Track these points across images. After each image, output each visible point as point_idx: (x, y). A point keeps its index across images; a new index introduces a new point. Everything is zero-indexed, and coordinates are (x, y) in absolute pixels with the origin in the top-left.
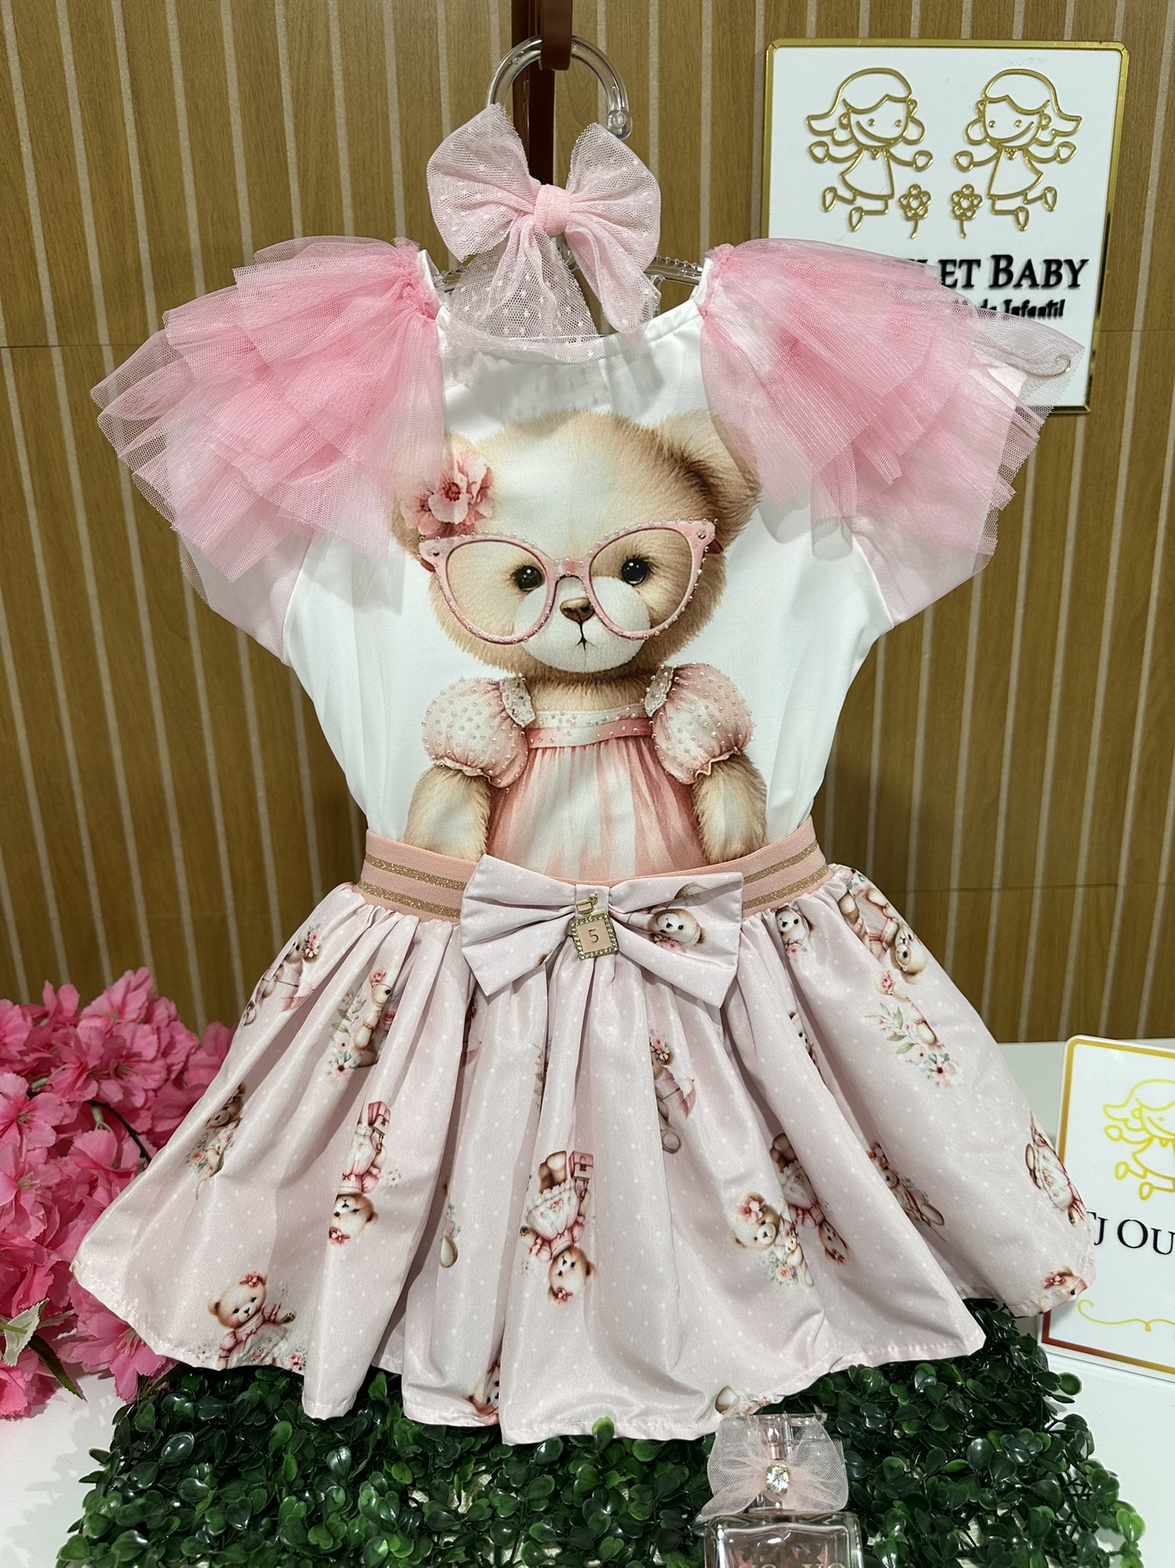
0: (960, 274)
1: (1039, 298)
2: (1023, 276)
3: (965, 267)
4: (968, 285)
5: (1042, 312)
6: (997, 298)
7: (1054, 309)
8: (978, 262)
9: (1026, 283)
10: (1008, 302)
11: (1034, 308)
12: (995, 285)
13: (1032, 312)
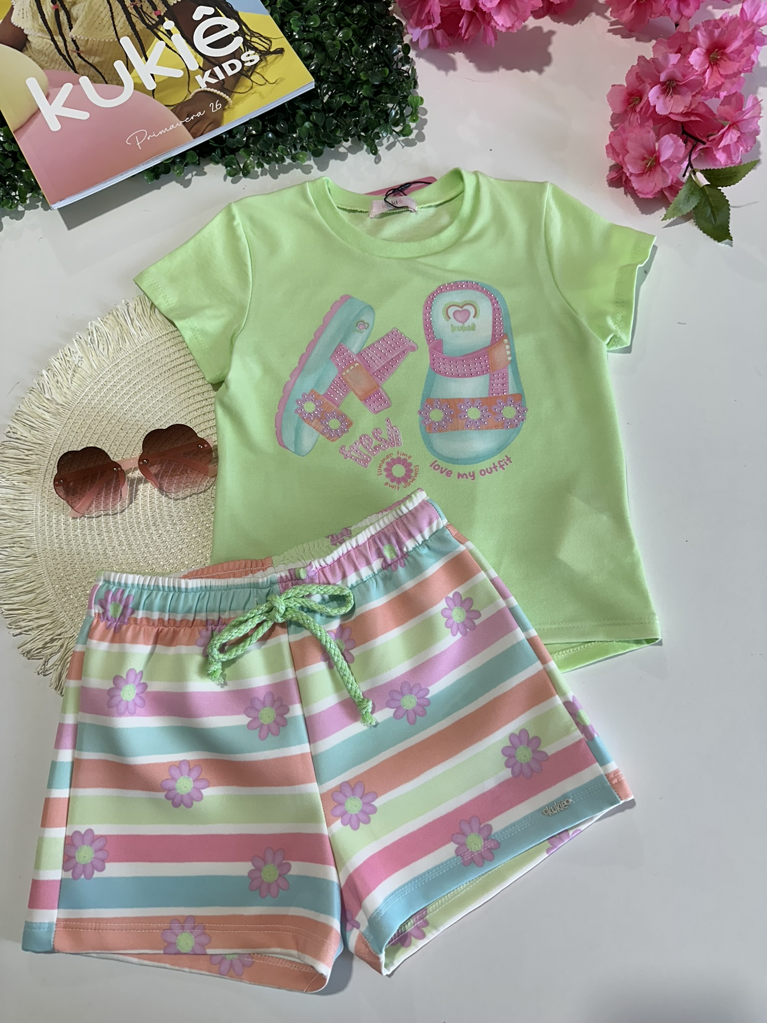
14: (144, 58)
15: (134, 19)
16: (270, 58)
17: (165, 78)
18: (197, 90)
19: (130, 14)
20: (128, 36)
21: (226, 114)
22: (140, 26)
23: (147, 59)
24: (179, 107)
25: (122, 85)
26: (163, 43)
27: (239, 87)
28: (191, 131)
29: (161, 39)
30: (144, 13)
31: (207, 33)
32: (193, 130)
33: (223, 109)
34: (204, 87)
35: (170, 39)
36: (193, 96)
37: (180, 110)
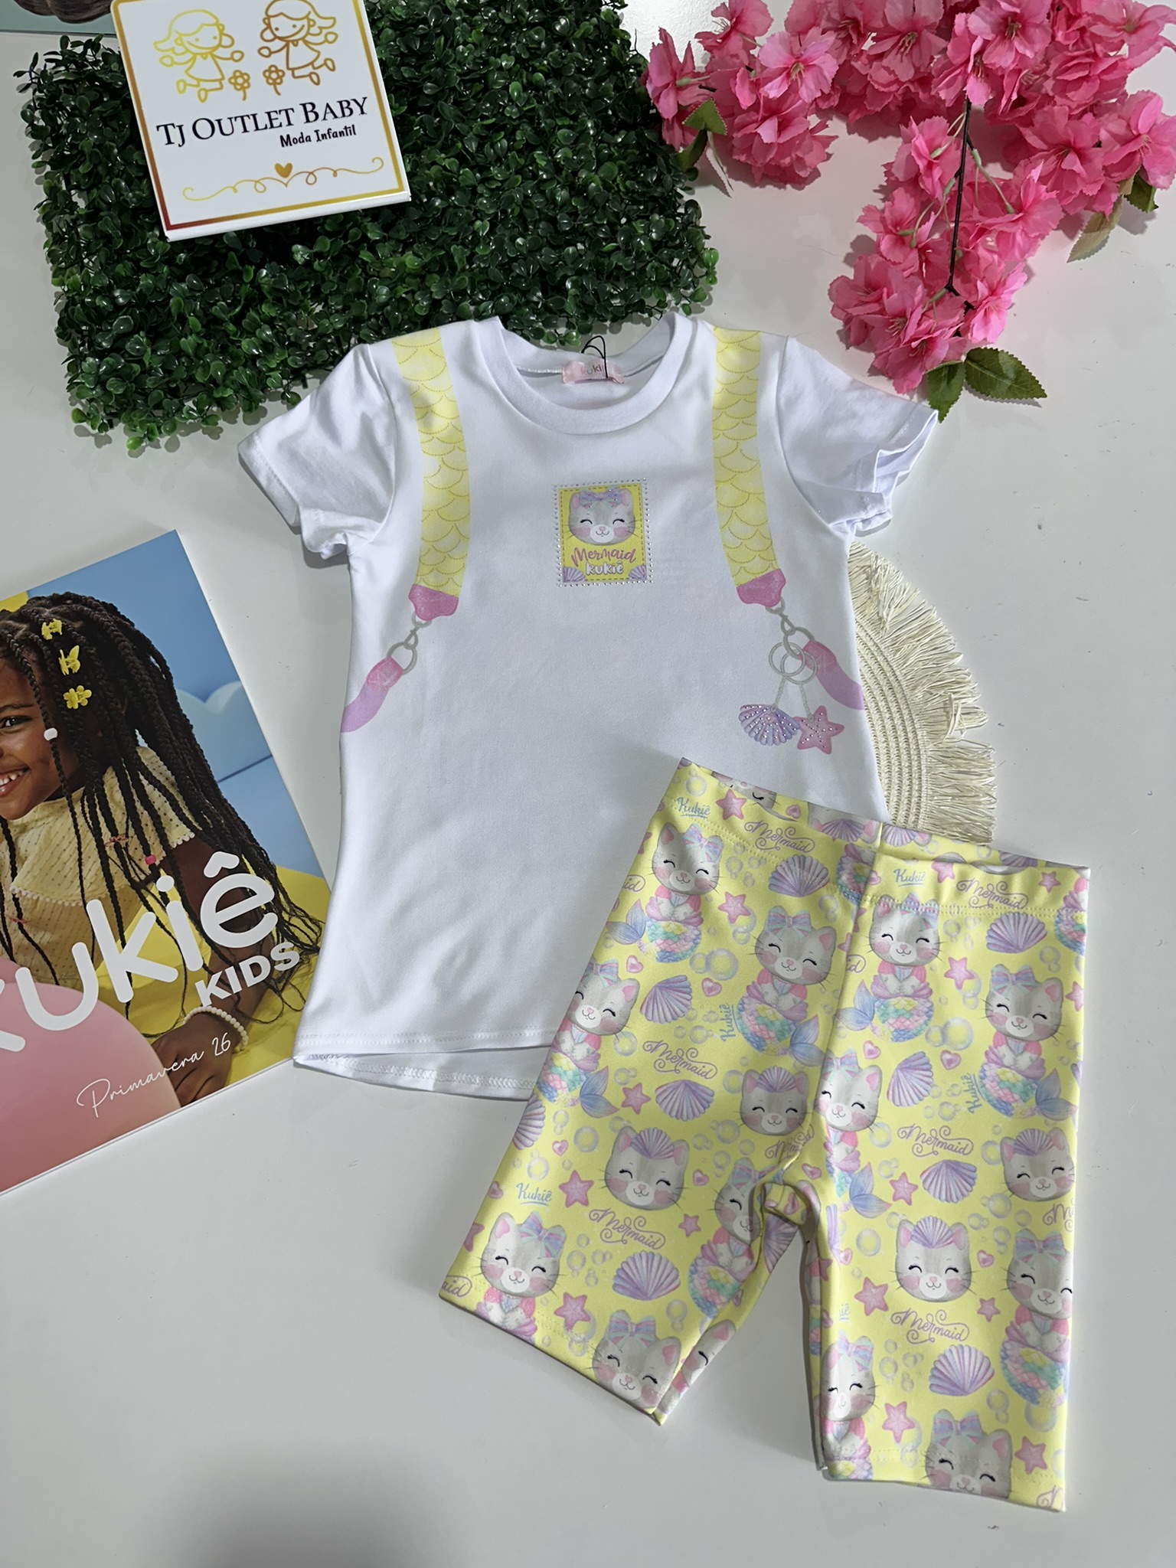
14: (119, 942)
15: (114, 869)
18: (195, 1010)
19: (108, 858)
20: (100, 898)
21: (236, 1062)
22: (120, 882)
24: (164, 1041)
26: (152, 916)
27: (261, 1010)
28: (179, 1090)
29: (150, 909)
30: (129, 856)
31: (223, 904)
32: (180, 1086)
33: (233, 1052)
34: (207, 1004)
36: (189, 1020)
37: (167, 1046)
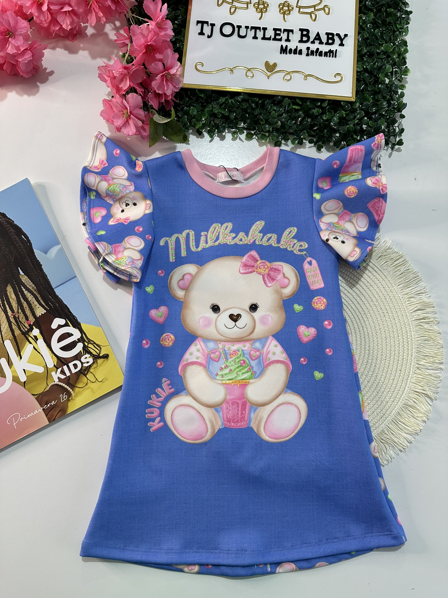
0: (284, 36)
1: (324, 48)
2: (315, 39)
3: (286, 33)
4: (288, 40)
5: (326, 54)
6: (303, 47)
7: (331, 54)
8: (292, 31)
9: (317, 42)
10: (308, 48)
11: (321, 52)
12: (301, 41)
13: (321, 54)
14: (19, 357)
16: (100, 361)
17: (32, 373)
20: (9, 339)
23: (21, 358)
24: (40, 397)
25: (5, 377)
26: (31, 346)
27: (78, 383)
28: (48, 416)
32: (49, 416)
35: (36, 342)
37: (41, 399)
